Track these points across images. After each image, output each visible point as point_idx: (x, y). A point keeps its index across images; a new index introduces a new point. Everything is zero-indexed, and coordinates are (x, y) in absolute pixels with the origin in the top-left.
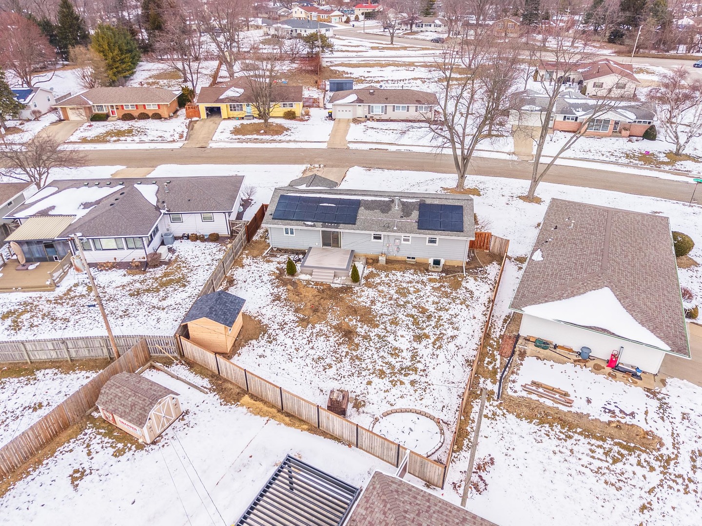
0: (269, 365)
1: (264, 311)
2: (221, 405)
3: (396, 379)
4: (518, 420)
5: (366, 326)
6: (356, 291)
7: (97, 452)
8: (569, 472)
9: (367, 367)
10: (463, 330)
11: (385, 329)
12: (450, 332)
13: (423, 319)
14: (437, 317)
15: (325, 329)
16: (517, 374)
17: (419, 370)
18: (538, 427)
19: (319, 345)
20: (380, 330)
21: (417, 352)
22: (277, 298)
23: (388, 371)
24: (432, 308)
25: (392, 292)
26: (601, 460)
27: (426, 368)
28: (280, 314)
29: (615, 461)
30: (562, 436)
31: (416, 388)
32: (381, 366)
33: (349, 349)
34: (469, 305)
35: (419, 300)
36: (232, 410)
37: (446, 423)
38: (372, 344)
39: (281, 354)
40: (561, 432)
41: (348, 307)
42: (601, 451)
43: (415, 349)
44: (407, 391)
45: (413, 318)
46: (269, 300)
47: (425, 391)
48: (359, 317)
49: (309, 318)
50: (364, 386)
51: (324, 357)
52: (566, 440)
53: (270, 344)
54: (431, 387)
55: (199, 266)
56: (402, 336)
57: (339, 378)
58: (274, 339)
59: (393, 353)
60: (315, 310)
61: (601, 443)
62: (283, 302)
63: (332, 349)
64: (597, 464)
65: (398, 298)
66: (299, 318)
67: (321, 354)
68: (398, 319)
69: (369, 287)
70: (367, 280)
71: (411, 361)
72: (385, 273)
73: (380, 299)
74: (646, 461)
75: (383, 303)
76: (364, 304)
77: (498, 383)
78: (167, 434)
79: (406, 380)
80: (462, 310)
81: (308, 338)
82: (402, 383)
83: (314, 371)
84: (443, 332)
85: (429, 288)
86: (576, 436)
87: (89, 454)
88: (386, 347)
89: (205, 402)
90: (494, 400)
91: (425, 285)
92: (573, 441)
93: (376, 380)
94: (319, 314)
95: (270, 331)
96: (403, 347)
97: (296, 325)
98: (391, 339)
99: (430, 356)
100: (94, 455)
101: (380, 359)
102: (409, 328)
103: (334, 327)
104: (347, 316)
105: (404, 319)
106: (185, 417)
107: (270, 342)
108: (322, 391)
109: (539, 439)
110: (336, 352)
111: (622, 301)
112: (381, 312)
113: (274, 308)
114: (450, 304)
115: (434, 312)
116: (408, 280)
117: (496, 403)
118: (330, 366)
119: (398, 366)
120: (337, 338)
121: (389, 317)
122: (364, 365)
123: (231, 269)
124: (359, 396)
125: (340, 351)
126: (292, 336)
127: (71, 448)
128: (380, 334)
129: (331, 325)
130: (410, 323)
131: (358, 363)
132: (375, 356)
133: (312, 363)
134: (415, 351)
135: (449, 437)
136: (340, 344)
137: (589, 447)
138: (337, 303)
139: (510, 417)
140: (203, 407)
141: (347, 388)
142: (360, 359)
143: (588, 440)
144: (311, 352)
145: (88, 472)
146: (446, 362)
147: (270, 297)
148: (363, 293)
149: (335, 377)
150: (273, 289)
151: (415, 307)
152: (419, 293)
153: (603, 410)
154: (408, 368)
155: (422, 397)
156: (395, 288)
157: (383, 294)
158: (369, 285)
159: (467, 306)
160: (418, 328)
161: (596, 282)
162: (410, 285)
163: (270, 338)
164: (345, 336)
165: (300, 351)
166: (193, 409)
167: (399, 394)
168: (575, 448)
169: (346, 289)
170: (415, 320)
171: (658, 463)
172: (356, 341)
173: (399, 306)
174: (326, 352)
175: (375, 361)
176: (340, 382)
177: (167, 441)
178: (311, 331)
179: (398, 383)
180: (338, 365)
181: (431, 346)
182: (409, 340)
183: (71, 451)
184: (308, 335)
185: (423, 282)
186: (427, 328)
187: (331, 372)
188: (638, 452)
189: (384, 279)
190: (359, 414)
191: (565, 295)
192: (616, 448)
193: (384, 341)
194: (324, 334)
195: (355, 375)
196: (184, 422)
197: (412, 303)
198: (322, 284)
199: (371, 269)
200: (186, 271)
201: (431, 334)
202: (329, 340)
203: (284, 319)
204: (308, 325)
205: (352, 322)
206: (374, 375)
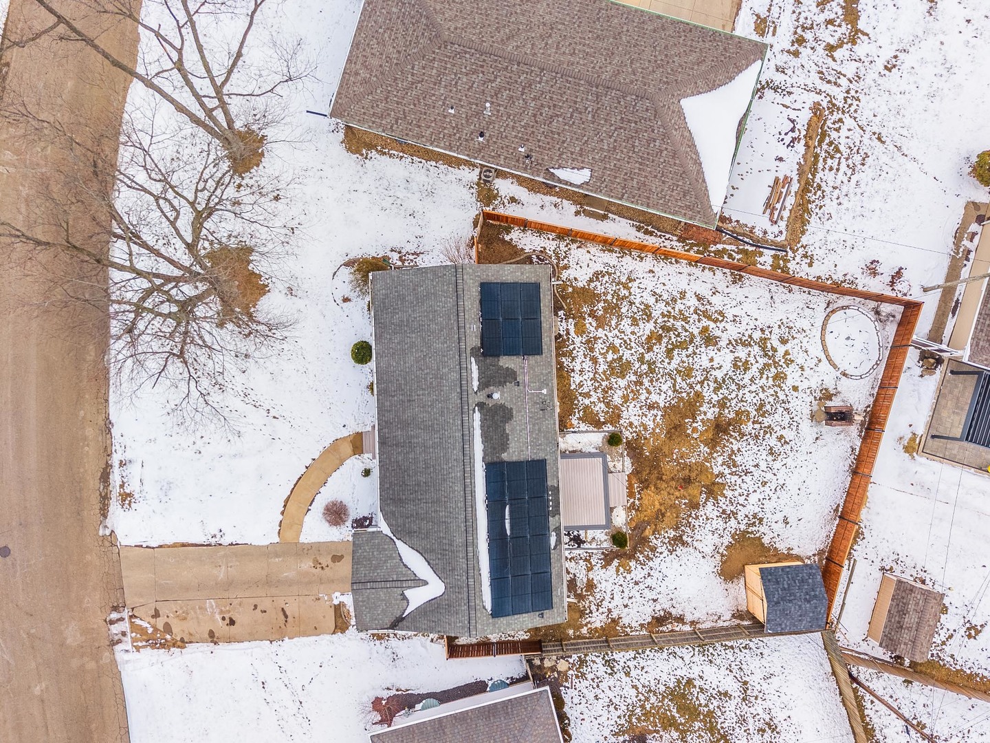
0: (798, 508)
1: (709, 550)
2: (864, 538)
3: (783, 360)
4: (807, 233)
5: (701, 409)
6: (634, 434)
7: (948, 630)
8: (859, 194)
9: (772, 395)
10: (683, 286)
11: (702, 383)
12: (692, 302)
13: (673, 336)
14: (666, 319)
15: (720, 460)
16: (753, 228)
17: (763, 336)
18: (814, 216)
19: (750, 459)
20: (705, 390)
21: (736, 341)
22: (679, 541)
23: (773, 370)
24: (647, 328)
25: (622, 383)
26: (839, 164)
27: (758, 329)
28: (709, 525)
29: (837, 150)
30: (819, 193)
31: (790, 338)
32: (768, 378)
33: (748, 421)
34: (628, 278)
35: (633, 344)
36: (868, 524)
37: (828, 304)
38: (733, 395)
39: (777, 500)
40: (815, 194)
41: (670, 438)
42: (829, 161)
43: (730, 342)
44: (796, 347)
45: (673, 349)
46: (685, 550)
47: (792, 328)
48: (686, 421)
49: (703, 486)
50: (801, 395)
51: (769, 448)
52: (823, 191)
53: (765, 520)
54: (785, 321)
55: (633, 686)
56: (711, 360)
57: (795, 424)
58: (755, 517)
59: (742, 368)
60: (687, 481)
61: (821, 160)
62: (683, 531)
63: (752, 442)
64: (843, 167)
65: (635, 373)
66: (707, 500)
67: (765, 453)
68: (680, 369)
69: (619, 416)
70: (604, 423)
71: (750, 345)
72: (580, 398)
73: (643, 397)
74: (834, 123)
75: (649, 392)
76: (658, 418)
77: (761, 250)
78: (911, 576)
79: (781, 350)
80: (641, 286)
81: (741, 476)
82: (787, 353)
83: (791, 455)
84: (692, 309)
85: (600, 333)
86: (817, 180)
87: (951, 636)
88: (734, 377)
89: (866, 556)
90: (786, 256)
91: (596, 338)
92: (823, 184)
93: (790, 382)
94: (693, 475)
95: (743, 527)
96: (731, 357)
97: (721, 499)
98: (719, 375)
99: (738, 325)
100: (951, 632)
101: (757, 382)
102: (695, 353)
103: (713, 448)
104: (688, 436)
105: (678, 362)
106: (888, 568)
107: (761, 520)
108: (817, 439)
109: (827, 217)
110: (756, 436)
111: (701, 90)
112: (670, 393)
113: (699, 537)
114: (631, 303)
115: (655, 323)
116: (588, 365)
117: (790, 254)
118: (780, 438)
119: (762, 361)
120: (731, 440)
121: (679, 380)
122: (771, 399)
123: (627, 635)
124: (815, 397)
125: (753, 431)
126: (744, 497)
127: (949, 659)
128: (712, 389)
129: (711, 454)
130: (684, 353)
131: (768, 407)
132: (753, 388)
133: (780, 460)
134: (734, 343)
135: (845, 300)
136: (742, 435)
137: (827, 171)
138: (666, 456)
139: (804, 240)
140: (871, 556)
141: (807, 412)
142: (762, 406)
143: (820, 170)
144: (763, 465)
145: (968, 625)
146: (742, 307)
147: (679, 552)
148: (636, 423)
149: (795, 428)
150: (661, 553)
151: (650, 349)
152: (618, 346)
153: (790, 148)
154: (764, 349)
155: (801, 330)
156: (612, 380)
157: (631, 395)
158: (615, 417)
159: (630, 280)
160: (691, 341)
161: (673, 112)
162: (601, 360)
163: (755, 522)
164: (726, 432)
165: (765, 480)
166: (878, 565)
167: (802, 354)
168: (831, 184)
169: (634, 449)
170: (677, 347)
171: (835, 113)
172: (732, 415)
173: (652, 371)
174: (760, 448)
175: (761, 387)
176: (800, 421)
177: (920, 571)
178: (728, 476)
179: (788, 357)
180: (775, 429)
181: (721, 325)
182: (716, 351)
183: (952, 656)
184: (737, 477)
185: (588, 342)
186: (691, 330)
187: (789, 434)
188: (826, 128)
189: (594, 398)
190: (839, 392)
191: (694, 156)
192: (825, 147)
193: (724, 381)
194: (730, 458)
195: (787, 406)
196: (895, 567)
197: (642, 354)
198: (630, 487)
199: (575, 422)
200: (653, 699)
201: (700, 325)
202: (739, 450)
203: (715, 518)
204: (718, 483)
205: (698, 426)
206: (782, 385)
